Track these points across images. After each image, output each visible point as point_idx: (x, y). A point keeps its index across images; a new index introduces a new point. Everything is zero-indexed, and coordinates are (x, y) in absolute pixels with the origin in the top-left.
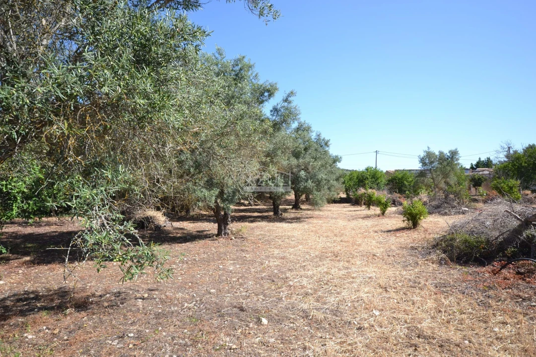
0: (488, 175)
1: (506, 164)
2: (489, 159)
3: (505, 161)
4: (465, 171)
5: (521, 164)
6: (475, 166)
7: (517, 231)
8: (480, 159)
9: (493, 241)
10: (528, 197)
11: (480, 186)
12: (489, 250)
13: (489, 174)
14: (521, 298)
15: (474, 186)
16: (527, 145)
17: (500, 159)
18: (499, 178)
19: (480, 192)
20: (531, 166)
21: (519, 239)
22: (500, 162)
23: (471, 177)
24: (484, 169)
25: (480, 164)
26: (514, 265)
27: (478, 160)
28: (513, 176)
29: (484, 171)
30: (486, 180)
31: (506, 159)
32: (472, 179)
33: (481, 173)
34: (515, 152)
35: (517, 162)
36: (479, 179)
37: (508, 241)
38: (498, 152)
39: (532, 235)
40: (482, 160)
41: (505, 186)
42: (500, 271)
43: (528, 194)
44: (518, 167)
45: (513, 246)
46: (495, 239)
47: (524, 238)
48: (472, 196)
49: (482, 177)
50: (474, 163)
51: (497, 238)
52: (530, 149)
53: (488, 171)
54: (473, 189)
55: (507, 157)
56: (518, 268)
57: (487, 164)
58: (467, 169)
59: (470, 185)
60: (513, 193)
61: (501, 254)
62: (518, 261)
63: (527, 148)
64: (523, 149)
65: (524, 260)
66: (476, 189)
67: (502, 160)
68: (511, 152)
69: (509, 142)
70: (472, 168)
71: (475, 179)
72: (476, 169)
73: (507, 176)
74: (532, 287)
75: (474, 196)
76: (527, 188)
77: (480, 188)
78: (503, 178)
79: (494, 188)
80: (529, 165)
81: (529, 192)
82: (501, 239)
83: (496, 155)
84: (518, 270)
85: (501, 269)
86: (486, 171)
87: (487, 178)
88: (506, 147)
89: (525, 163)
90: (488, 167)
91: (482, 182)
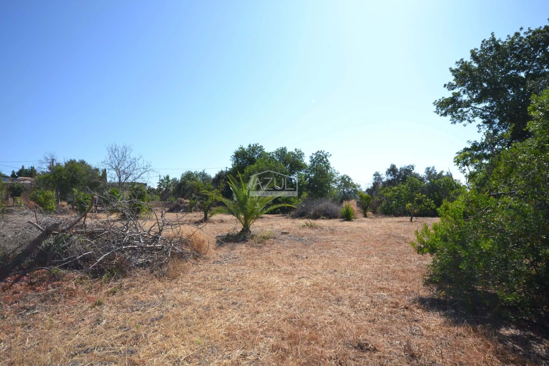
0: (29, 185)
1: (48, 175)
2: (32, 168)
3: (47, 172)
4: (2, 178)
5: (62, 177)
6: (17, 174)
7: (38, 241)
8: (23, 167)
9: (9, 255)
10: (64, 208)
11: (18, 195)
12: (4, 265)
13: (31, 184)
14: (25, 309)
15: (12, 196)
16: (69, 160)
17: (43, 170)
18: (39, 188)
19: (17, 203)
20: (70, 179)
21: (38, 249)
22: (42, 172)
23: (10, 185)
24: (26, 178)
25: (22, 172)
26: (28, 276)
27: (21, 168)
28: (53, 187)
29: (25, 180)
30: (26, 190)
31: (49, 171)
32: (11, 188)
33: (22, 182)
34: (58, 164)
35: (58, 175)
36: (19, 188)
37: (26, 253)
38: (41, 162)
39: (49, 244)
40: (25, 168)
41: (41, 197)
42: (11, 285)
43: (64, 205)
44: (59, 179)
45: (31, 257)
46: (12, 253)
47: (43, 248)
48: (9, 207)
49: (23, 187)
50: (17, 170)
51: (14, 252)
52: (71, 164)
53: (29, 180)
54: (10, 200)
55: (50, 168)
56: (31, 278)
57: (31, 173)
58: (7, 177)
59: (7, 194)
60: (49, 204)
61: (17, 268)
62: (34, 271)
63: (69, 162)
64: (65, 163)
65: (39, 269)
66: (14, 199)
67: (45, 171)
68: (55, 164)
69: (53, 153)
70: (13, 175)
71: (14, 188)
72: (17, 177)
73: (47, 187)
74: (39, 295)
75: (11, 206)
76: (64, 200)
77: (19, 198)
78: (42, 188)
79: (32, 198)
80: (68, 178)
81: (65, 203)
82: (18, 252)
83: (39, 165)
84: (31, 282)
85: (13, 284)
86: (28, 181)
87: (28, 187)
88: (49, 158)
89: (65, 176)
90: (31, 177)
91: (21, 192)
